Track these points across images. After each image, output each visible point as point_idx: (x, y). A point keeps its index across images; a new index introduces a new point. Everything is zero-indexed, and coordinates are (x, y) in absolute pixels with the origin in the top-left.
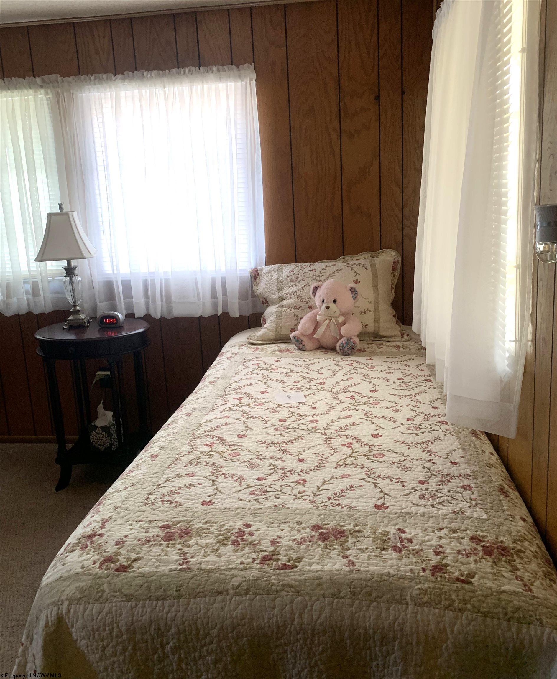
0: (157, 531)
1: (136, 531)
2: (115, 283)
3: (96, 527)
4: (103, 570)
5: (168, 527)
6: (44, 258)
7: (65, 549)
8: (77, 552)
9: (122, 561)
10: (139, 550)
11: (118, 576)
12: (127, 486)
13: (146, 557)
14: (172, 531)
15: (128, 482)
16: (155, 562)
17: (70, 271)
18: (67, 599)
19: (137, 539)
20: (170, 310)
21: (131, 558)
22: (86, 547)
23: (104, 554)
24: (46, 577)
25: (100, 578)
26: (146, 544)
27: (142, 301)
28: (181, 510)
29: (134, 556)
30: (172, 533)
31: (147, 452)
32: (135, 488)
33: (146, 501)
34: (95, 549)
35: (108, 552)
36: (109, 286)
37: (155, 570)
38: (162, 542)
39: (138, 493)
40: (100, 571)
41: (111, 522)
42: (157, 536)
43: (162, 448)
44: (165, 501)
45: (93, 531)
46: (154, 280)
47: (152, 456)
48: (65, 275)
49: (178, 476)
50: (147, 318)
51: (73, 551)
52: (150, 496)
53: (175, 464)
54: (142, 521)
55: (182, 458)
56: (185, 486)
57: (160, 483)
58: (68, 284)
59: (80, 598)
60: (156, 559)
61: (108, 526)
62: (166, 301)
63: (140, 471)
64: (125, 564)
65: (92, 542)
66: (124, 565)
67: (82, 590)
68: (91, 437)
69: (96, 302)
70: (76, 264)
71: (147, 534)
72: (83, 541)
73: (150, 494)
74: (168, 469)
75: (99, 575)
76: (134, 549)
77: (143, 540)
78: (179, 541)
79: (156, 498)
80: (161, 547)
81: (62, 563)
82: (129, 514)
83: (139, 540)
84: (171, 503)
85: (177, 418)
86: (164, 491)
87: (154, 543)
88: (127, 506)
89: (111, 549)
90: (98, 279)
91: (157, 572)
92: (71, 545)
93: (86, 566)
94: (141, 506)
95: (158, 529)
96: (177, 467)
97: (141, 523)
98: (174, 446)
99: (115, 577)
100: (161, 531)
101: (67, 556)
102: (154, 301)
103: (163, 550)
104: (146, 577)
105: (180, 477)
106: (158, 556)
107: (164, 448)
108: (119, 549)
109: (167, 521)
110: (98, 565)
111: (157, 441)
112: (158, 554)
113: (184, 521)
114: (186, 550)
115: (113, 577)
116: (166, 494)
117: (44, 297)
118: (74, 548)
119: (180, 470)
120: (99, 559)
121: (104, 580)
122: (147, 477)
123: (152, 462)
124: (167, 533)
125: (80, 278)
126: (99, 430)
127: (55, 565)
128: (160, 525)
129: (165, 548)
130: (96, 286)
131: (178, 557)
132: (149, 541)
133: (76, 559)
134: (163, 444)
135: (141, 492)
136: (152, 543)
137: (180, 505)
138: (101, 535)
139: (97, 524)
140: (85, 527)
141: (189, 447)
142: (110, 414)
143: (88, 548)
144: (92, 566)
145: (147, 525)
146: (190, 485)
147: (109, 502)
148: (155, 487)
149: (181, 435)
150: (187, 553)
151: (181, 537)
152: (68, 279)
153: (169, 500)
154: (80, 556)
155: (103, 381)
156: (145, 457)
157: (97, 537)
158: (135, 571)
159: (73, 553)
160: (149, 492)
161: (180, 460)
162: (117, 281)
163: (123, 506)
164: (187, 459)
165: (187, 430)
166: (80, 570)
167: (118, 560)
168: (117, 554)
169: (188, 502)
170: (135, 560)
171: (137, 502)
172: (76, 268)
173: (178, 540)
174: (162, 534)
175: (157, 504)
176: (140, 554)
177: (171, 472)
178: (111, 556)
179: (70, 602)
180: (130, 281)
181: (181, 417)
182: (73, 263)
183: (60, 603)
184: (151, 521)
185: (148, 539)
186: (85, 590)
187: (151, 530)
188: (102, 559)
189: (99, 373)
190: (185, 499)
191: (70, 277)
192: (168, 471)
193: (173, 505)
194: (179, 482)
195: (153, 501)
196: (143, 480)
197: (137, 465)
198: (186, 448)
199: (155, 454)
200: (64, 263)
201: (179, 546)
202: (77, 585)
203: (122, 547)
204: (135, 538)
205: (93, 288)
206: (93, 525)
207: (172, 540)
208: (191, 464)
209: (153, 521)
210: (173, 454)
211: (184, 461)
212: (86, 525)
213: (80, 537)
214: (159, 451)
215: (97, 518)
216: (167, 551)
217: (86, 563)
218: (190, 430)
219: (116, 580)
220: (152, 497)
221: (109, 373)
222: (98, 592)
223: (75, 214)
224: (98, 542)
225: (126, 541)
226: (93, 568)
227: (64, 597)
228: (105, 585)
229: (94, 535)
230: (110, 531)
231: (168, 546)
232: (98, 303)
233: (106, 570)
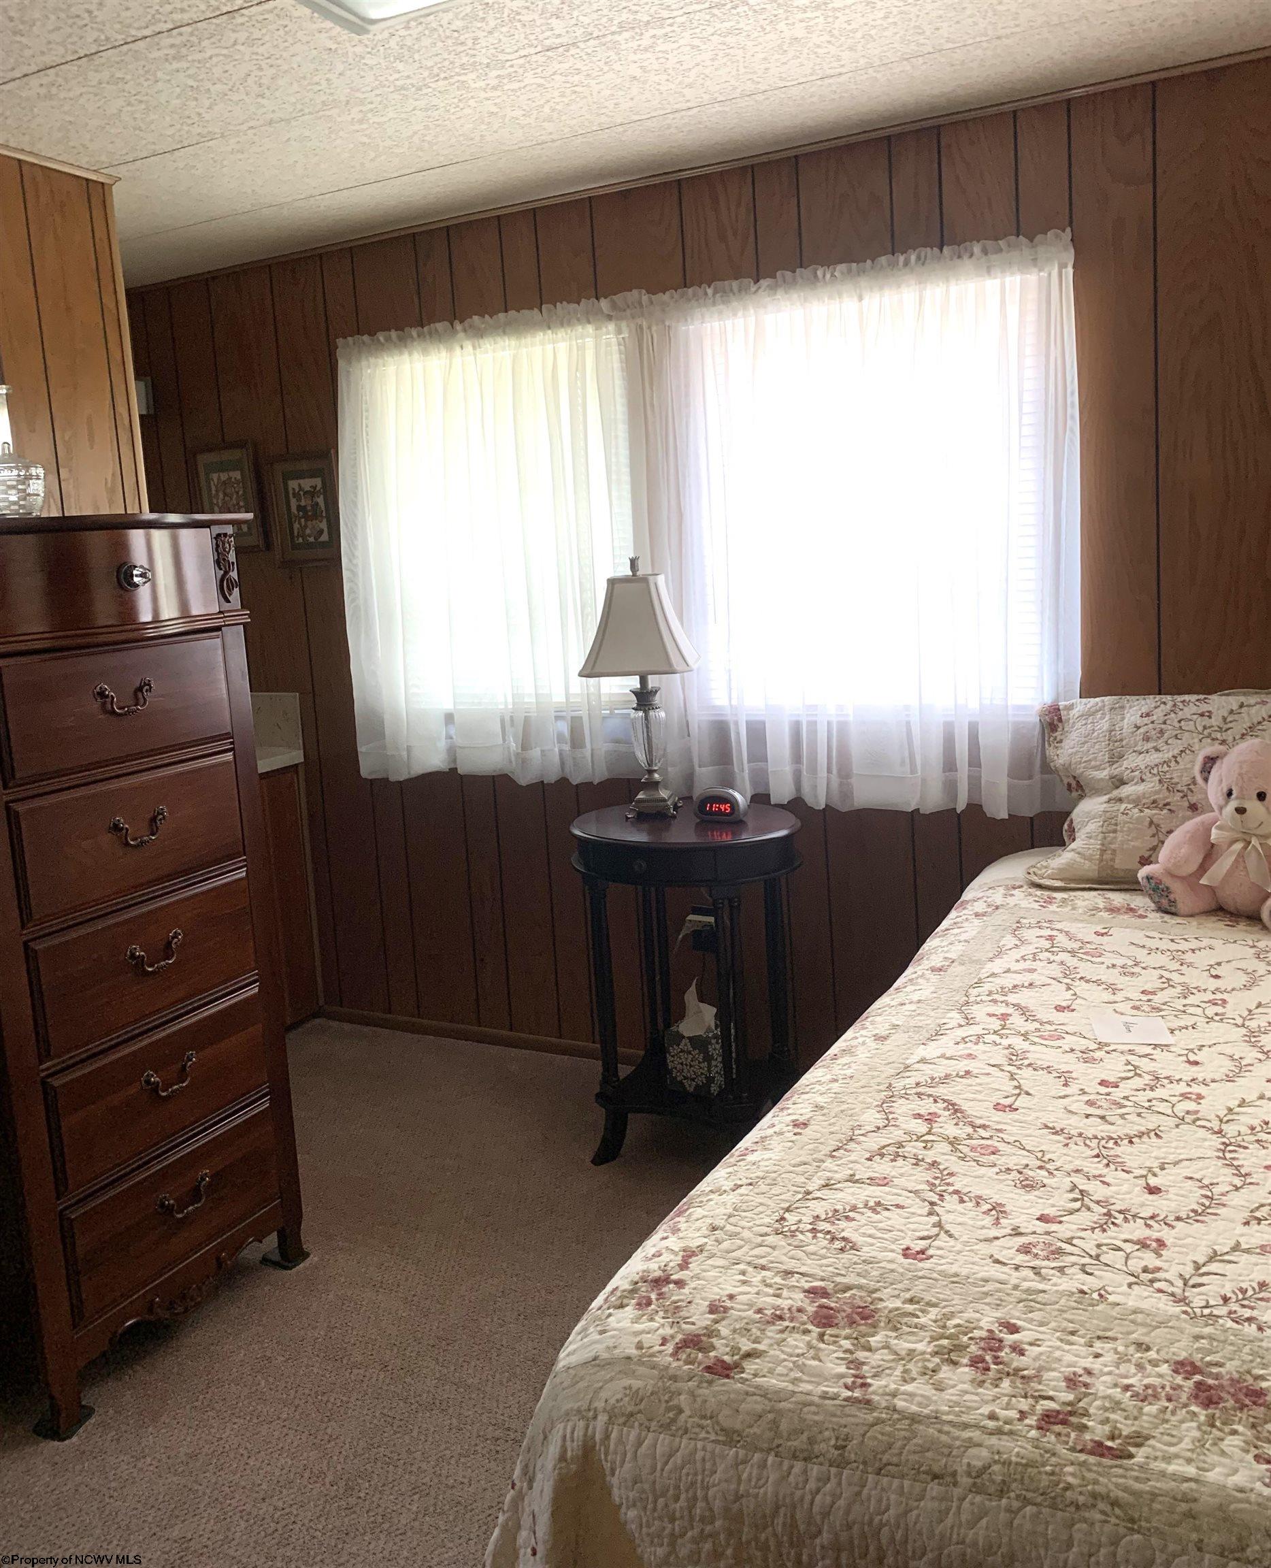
0: (798, 1299)
1: (756, 1289)
2: (732, 727)
3: (671, 1264)
4: (681, 1363)
5: (824, 1293)
6: (597, 670)
7: (606, 1300)
8: (630, 1312)
9: (721, 1350)
10: (759, 1333)
11: (710, 1383)
12: (739, 1183)
13: (772, 1352)
14: (833, 1305)
15: (740, 1175)
16: (791, 1370)
17: (644, 698)
18: (605, 1410)
19: (755, 1308)
20: (846, 793)
21: (740, 1349)
22: (649, 1303)
23: (684, 1326)
24: (566, 1352)
25: (674, 1378)
26: (774, 1324)
27: (788, 769)
28: (855, 1259)
29: (746, 1346)
30: (831, 1309)
31: (785, 1112)
32: (756, 1191)
33: (777, 1225)
34: (666, 1311)
35: (693, 1324)
36: (721, 732)
37: (791, 1387)
38: (810, 1327)
39: (761, 1204)
40: (675, 1364)
41: (701, 1257)
42: (800, 1310)
43: (818, 1107)
44: (821, 1231)
45: (664, 1271)
46: (815, 722)
47: (796, 1124)
48: (635, 705)
49: (852, 1179)
50: (797, 805)
51: (622, 1306)
52: (787, 1215)
53: (845, 1150)
54: (768, 1269)
55: (862, 1138)
56: (866, 1206)
57: (811, 1189)
58: (639, 726)
59: (631, 1415)
60: (794, 1363)
61: (694, 1265)
62: (839, 771)
63: (767, 1155)
64: (726, 1358)
65: (661, 1296)
66: (723, 1361)
67: (636, 1397)
68: (669, 1058)
69: (692, 767)
70: (656, 685)
71: (779, 1302)
72: (644, 1288)
73: (788, 1210)
74: (830, 1160)
75: (671, 1372)
76: (749, 1331)
77: (768, 1312)
78: (848, 1331)
79: (800, 1221)
80: (807, 1338)
81: (599, 1328)
82: (740, 1247)
83: (759, 1311)
84: (833, 1239)
85: (854, 1043)
86: (819, 1208)
87: (792, 1325)
88: (738, 1229)
89: (699, 1319)
90: (699, 717)
91: (794, 1392)
92: (618, 1294)
93: (646, 1345)
94: (766, 1235)
95: (802, 1295)
96: (852, 1158)
97: (764, 1273)
98: (845, 1106)
99: (705, 1385)
100: (808, 1301)
101: (610, 1315)
102: (813, 770)
103: (810, 1346)
104: (770, 1400)
105: (857, 1181)
106: (798, 1356)
107: (822, 1108)
108: (716, 1322)
109: (823, 1280)
110: (670, 1348)
111: (807, 1089)
112: (800, 1351)
113: (860, 1287)
114: (861, 1355)
115: (701, 1382)
116: (823, 1217)
117: (592, 750)
118: (625, 1301)
119: (858, 1166)
120: (673, 1337)
121: (679, 1385)
122: (783, 1170)
123: (795, 1138)
124: (821, 1307)
125: (663, 714)
126: (686, 1045)
127: (585, 1329)
128: (807, 1286)
129: (815, 1342)
130: (694, 729)
131: (842, 1369)
132: (781, 1318)
133: (626, 1324)
134: (821, 1100)
135: (769, 1202)
136: (786, 1323)
137: (852, 1248)
138: (680, 1284)
139: (672, 1257)
140: (648, 1259)
141: (878, 1116)
142: (709, 1013)
143: (653, 1306)
144: (657, 1348)
145: (778, 1280)
146: (878, 1204)
147: (698, 1212)
148: (800, 1196)
149: (860, 1084)
150: (863, 1363)
151: (852, 1323)
152: (641, 714)
153: (829, 1232)
154: (636, 1320)
155: (701, 938)
156: (780, 1122)
157: (671, 1286)
158: (747, 1380)
159: (621, 1310)
160: (787, 1205)
161: (859, 1143)
162: (736, 723)
163: (728, 1227)
164: (874, 1142)
165: (876, 1073)
166: (633, 1352)
167: (713, 1348)
168: (711, 1333)
169: (872, 1245)
170: (748, 1355)
171: (758, 1222)
172: (656, 692)
173: (844, 1328)
174: (811, 1309)
175: (801, 1237)
176: (759, 1343)
177: (836, 1168)
178: (698, 1336)
179: (610, 1418)
180: (764, 723)
181: (864, 1043)
182: (653, 682)
183: (591, 1414)
184: (788, 1273)
185: (778, 1312)
186: (641, 1400)
187: (785, 1293)
188: (679, 1337)
189: (691, 917)
190: (864, 1235)
191: (645, 711)
192: (829, 1163)
193: (838, 1244)
194: (853, 1194)
195: (793, 1228)
196: (774, 1175)
197: (763, 1139)
198: (872, 1118)
199: (801, 1119)
200: (634, 682)
201: (846, 1344)
202: (627, 1382)
203: (723, 1319)
204: (751, 1305)
205: (689, 736)
206: (666, 1257)
207: (831, 1326)
208: (882, 1155)
209: (792, 1273)
210: (843, 1126)
211: (865, 1146)
212: (650, 1256)
213: (637, 1278)
214: (811, 1114)
215: (674, 1243)
216: (819, 1349)
217: (647, 1339)
218: (884, 1076)
219: (706, 1392)
220: (791, 1218)
221: (712, 919)
222: (669, 1409)
223: (661, 579)
224: (674, 1298)
225: (732, 1308)
226: (660, 1352)
227: (600, 1405)
228: (682, 1397)
229: (667, 1280)
230: (699, 1279)
231: (821, 1337)
232: (697, 768)
233: (687, 1362)
